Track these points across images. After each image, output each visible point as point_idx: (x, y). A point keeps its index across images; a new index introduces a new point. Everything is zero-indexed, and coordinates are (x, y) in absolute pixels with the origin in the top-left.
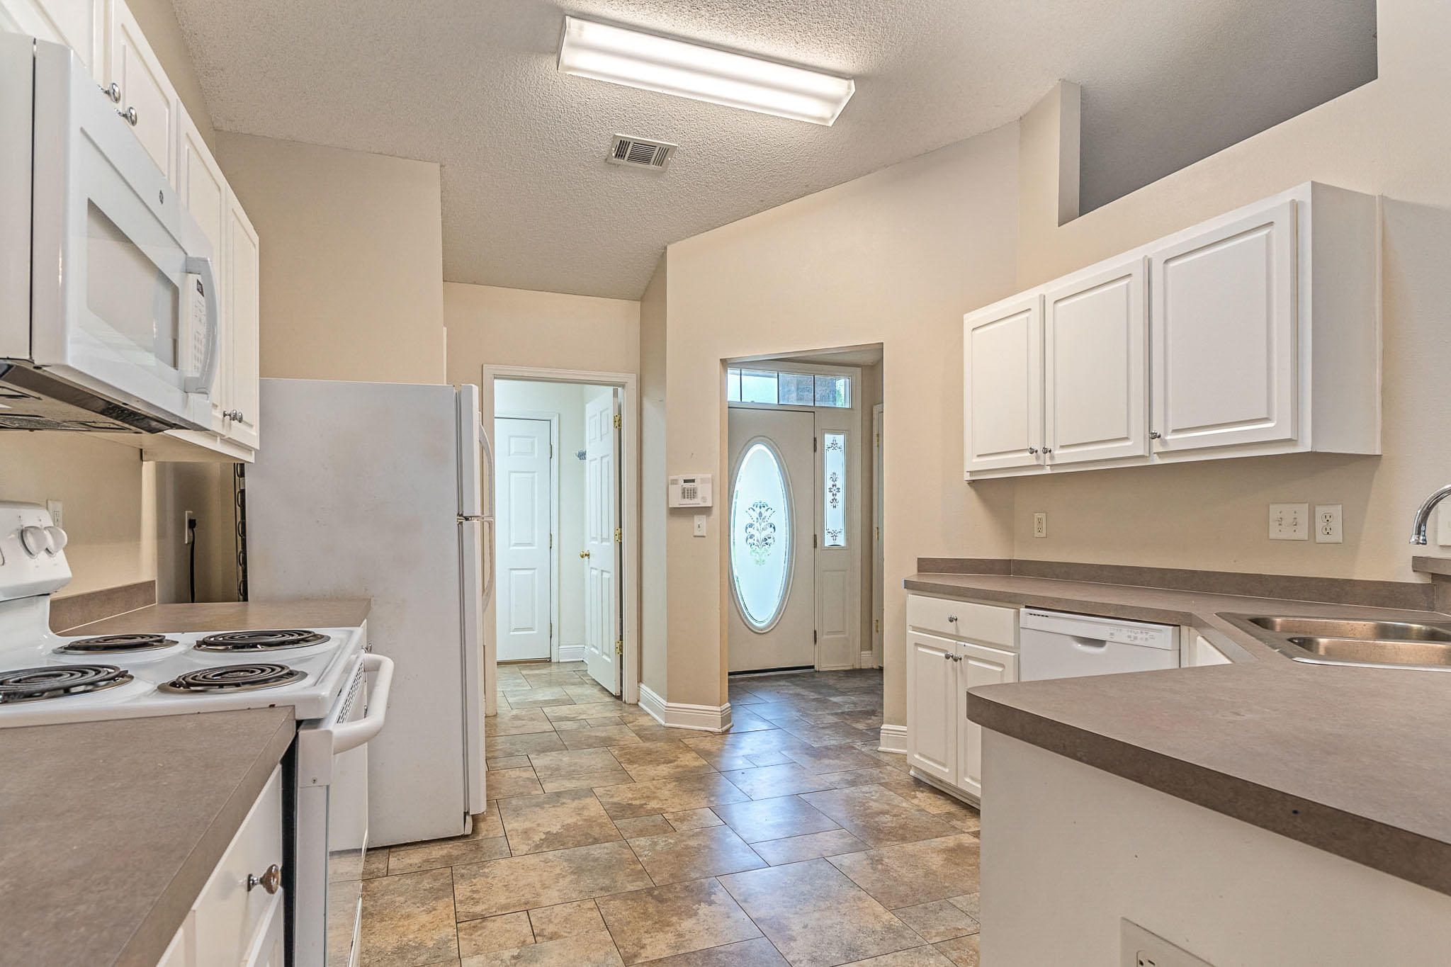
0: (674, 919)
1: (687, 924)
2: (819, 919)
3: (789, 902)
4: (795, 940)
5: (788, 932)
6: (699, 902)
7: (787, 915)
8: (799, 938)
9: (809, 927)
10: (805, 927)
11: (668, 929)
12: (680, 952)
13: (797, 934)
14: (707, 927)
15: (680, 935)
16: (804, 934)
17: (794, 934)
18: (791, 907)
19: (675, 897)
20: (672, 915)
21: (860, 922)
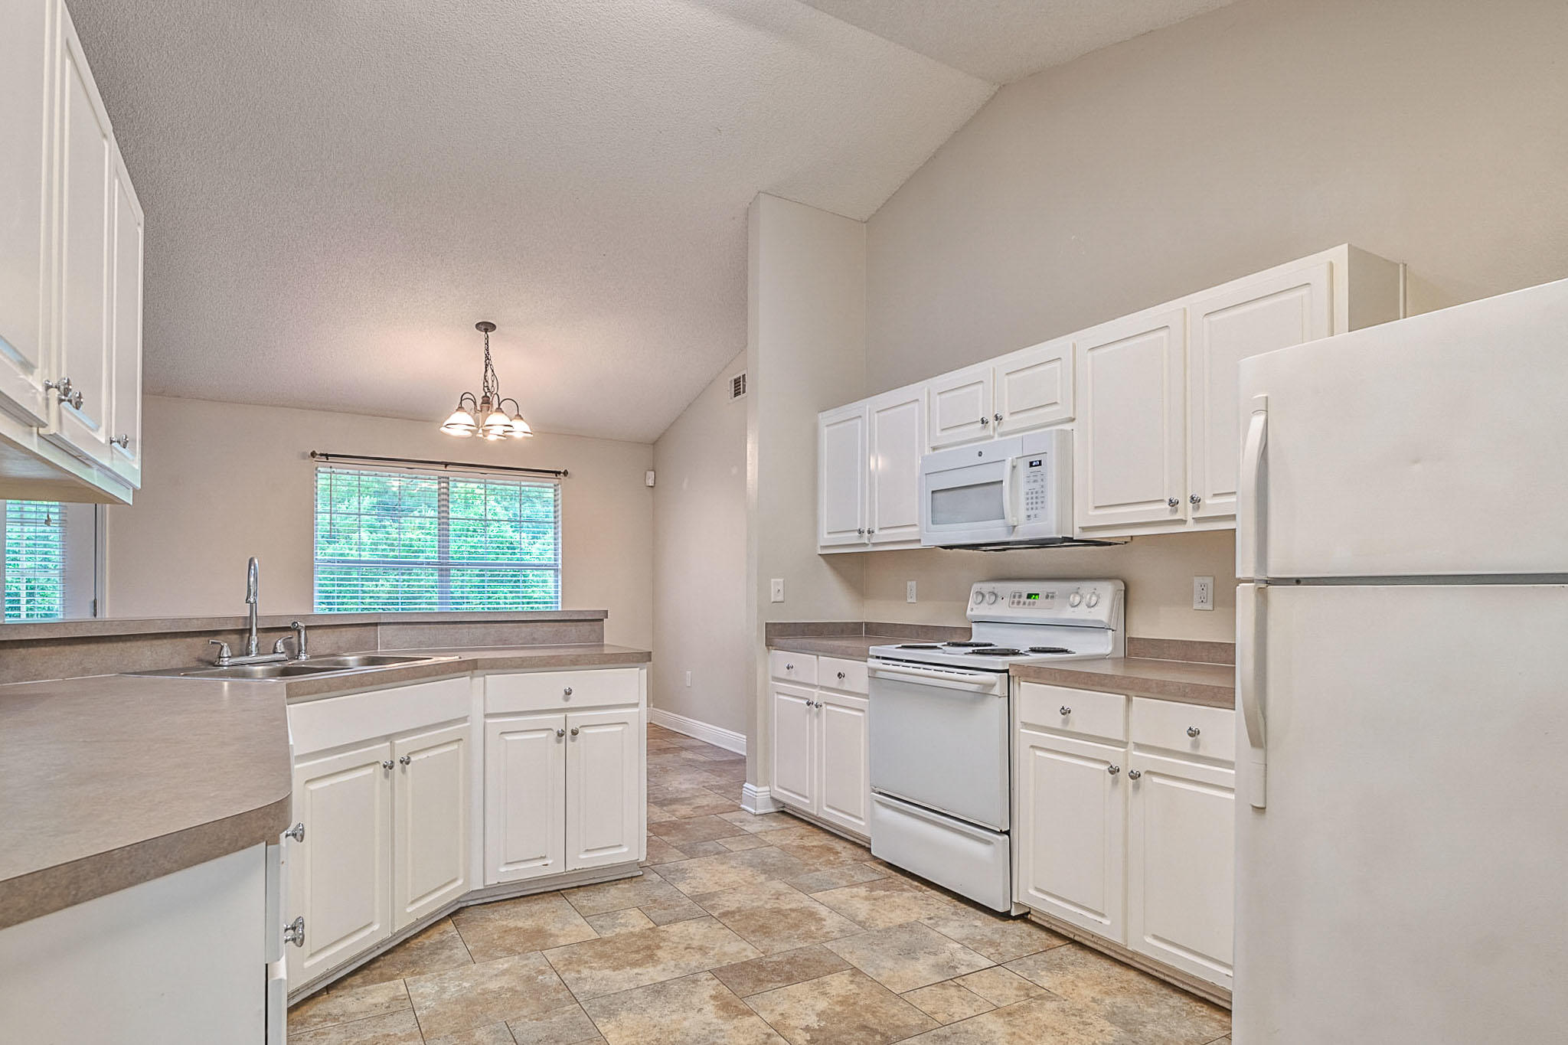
0: (838, 1009)
1: (822, 1005)
2: (685, 1019)
3: (717, 1037)
4: (711, 996)
5: (719, 1003)
6: (821, 1030)
7: (720, 1021)
8: (707, 999)
9: (696, 1010)
10: (700, 1010)
11: (840, 999)
12: (816, 980)
13: (709, 1002)
14: (801, 1002)
15: (824, 994)
16: (702, 1002)
17: (712, 1002)
18: (715, 1030)
19: (853, 1034)
20: (842, 1012)
21: (641, 1019)
